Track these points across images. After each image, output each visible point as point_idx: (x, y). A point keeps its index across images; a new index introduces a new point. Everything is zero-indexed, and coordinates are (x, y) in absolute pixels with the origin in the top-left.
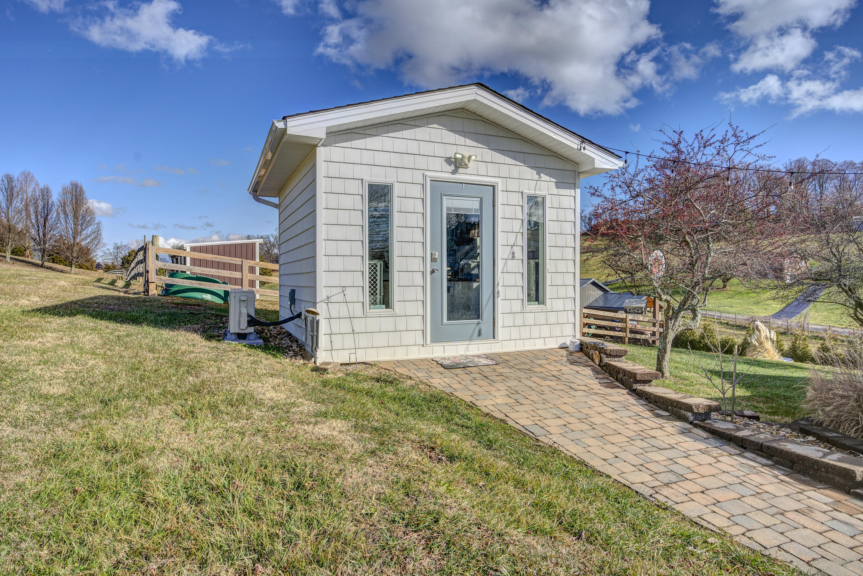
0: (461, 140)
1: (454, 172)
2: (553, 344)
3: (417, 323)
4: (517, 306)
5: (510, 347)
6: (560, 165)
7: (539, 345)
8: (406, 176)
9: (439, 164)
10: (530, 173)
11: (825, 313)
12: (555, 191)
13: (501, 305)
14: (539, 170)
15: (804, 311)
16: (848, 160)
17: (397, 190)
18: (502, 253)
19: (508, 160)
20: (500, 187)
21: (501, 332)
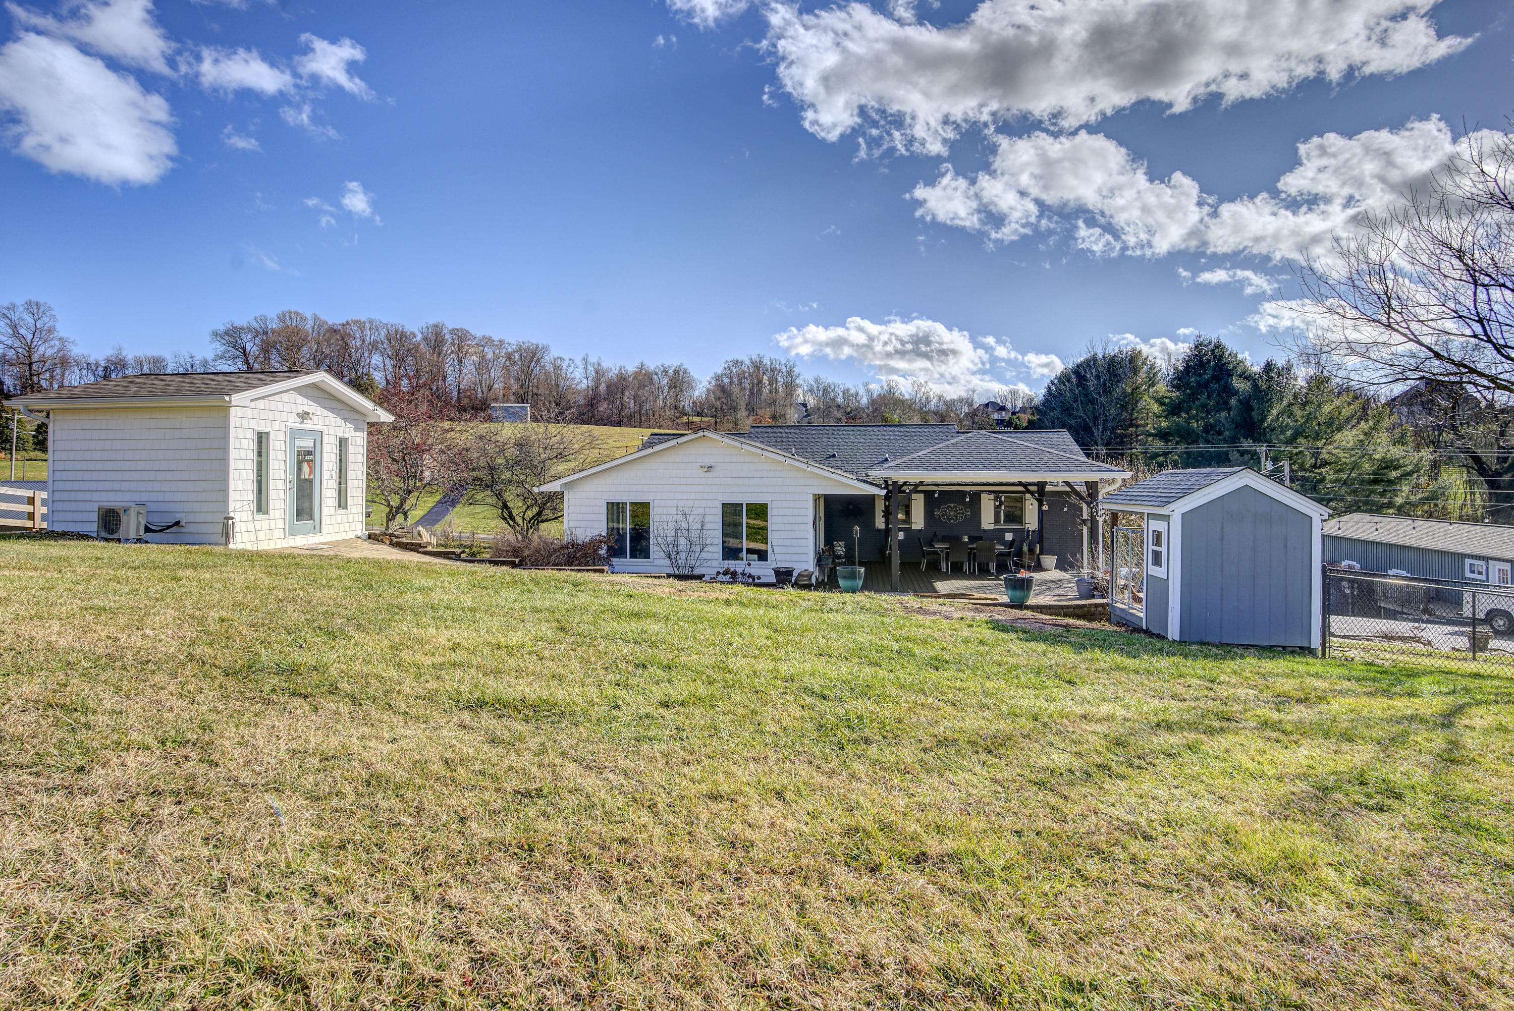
0: (305, 401)
1: (302, 423)
2: (351, 536)
3: (280, 524)
4: (332, 511)
5: (329, 539)
6: (356, 416)
7: (343, 537)
8: (276, 426)
9: (292, 417)
10: (340, 422)
11: (467, 519)
12: (353, 434)
13: (325, 511)
14: (346, 420)
15: (448, 518)
16: (487, 334)
17: (272, 436)
18: (326, 475)
19: (330, 414)
20: (325, 433)
21: (325, 529)
